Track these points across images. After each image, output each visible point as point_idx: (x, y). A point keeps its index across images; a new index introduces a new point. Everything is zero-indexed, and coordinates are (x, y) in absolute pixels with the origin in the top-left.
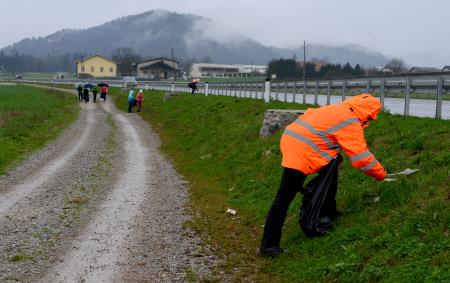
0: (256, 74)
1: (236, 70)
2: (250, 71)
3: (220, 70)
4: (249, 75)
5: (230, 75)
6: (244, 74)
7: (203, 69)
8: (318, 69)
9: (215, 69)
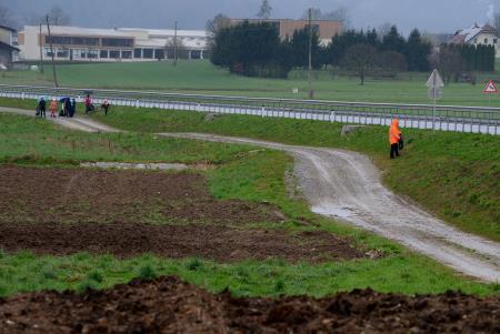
0: (175, 52)
1: (129, 42)
2: (161, 43)
3: (91, 41)
4: (160, 53)
5: (114, 55)
6: (148, 53)
7: (50, 40)
8: (325, 42)
9: (78, 40)
